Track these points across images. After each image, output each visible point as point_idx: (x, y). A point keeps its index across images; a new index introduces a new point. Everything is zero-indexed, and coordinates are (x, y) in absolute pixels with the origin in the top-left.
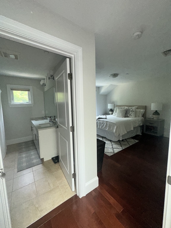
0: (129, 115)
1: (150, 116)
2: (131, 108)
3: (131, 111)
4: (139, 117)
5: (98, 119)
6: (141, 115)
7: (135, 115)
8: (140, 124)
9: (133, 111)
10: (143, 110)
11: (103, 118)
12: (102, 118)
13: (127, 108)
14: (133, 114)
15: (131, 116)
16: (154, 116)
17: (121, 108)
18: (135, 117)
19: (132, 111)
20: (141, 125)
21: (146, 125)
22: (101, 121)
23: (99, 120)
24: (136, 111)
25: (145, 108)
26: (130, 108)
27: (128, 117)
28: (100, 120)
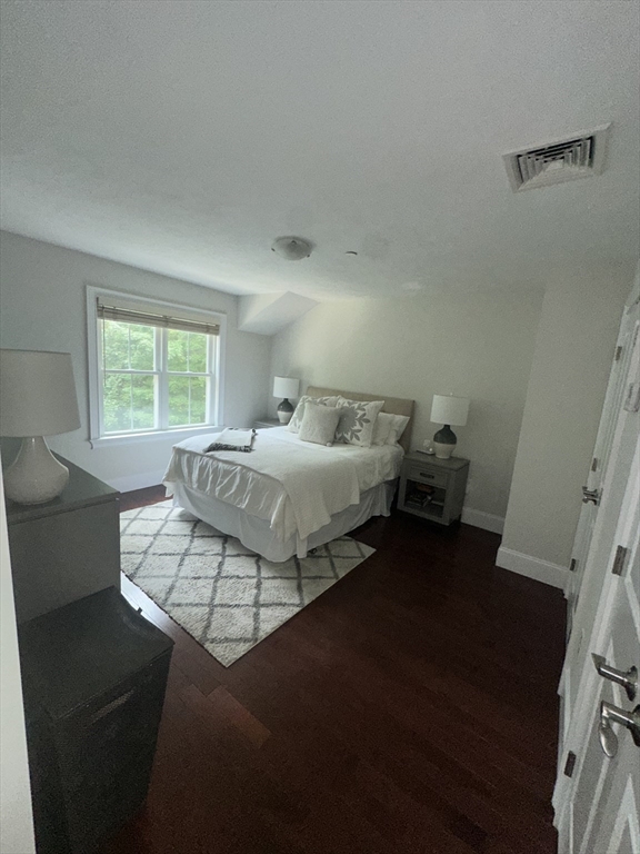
0: (348, 436)
1: (425, 442)
2: (359, 408)
3: (360, 420)
4: (386, 443)
5: (209, 451)
6: (393, 440)
7: (374, 438)
8: (388, 475)
9: (367, 421)
10: (402, 417)
11: (234, 449)
12: (227, 448)
13: (346, 405)
14: (364, 432)
15: (358, 439)
16: (439, 446)
17: (322, 402)
18: (373, 444)
19: (363, 420)
20: (392, 478)
21: (408, 481)
22: (221, 464)
23: (211, 457)
24: (377, 420)
25: (411, 409)
26: (356, 406)
27: (345, 442)
28: (217, 454)
